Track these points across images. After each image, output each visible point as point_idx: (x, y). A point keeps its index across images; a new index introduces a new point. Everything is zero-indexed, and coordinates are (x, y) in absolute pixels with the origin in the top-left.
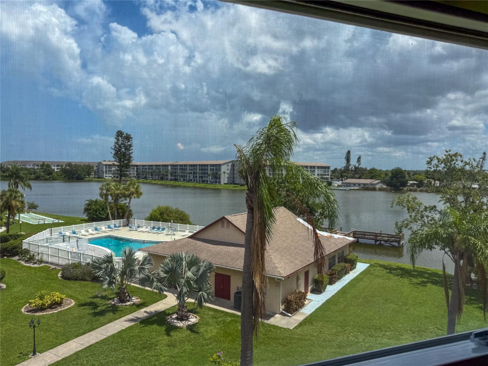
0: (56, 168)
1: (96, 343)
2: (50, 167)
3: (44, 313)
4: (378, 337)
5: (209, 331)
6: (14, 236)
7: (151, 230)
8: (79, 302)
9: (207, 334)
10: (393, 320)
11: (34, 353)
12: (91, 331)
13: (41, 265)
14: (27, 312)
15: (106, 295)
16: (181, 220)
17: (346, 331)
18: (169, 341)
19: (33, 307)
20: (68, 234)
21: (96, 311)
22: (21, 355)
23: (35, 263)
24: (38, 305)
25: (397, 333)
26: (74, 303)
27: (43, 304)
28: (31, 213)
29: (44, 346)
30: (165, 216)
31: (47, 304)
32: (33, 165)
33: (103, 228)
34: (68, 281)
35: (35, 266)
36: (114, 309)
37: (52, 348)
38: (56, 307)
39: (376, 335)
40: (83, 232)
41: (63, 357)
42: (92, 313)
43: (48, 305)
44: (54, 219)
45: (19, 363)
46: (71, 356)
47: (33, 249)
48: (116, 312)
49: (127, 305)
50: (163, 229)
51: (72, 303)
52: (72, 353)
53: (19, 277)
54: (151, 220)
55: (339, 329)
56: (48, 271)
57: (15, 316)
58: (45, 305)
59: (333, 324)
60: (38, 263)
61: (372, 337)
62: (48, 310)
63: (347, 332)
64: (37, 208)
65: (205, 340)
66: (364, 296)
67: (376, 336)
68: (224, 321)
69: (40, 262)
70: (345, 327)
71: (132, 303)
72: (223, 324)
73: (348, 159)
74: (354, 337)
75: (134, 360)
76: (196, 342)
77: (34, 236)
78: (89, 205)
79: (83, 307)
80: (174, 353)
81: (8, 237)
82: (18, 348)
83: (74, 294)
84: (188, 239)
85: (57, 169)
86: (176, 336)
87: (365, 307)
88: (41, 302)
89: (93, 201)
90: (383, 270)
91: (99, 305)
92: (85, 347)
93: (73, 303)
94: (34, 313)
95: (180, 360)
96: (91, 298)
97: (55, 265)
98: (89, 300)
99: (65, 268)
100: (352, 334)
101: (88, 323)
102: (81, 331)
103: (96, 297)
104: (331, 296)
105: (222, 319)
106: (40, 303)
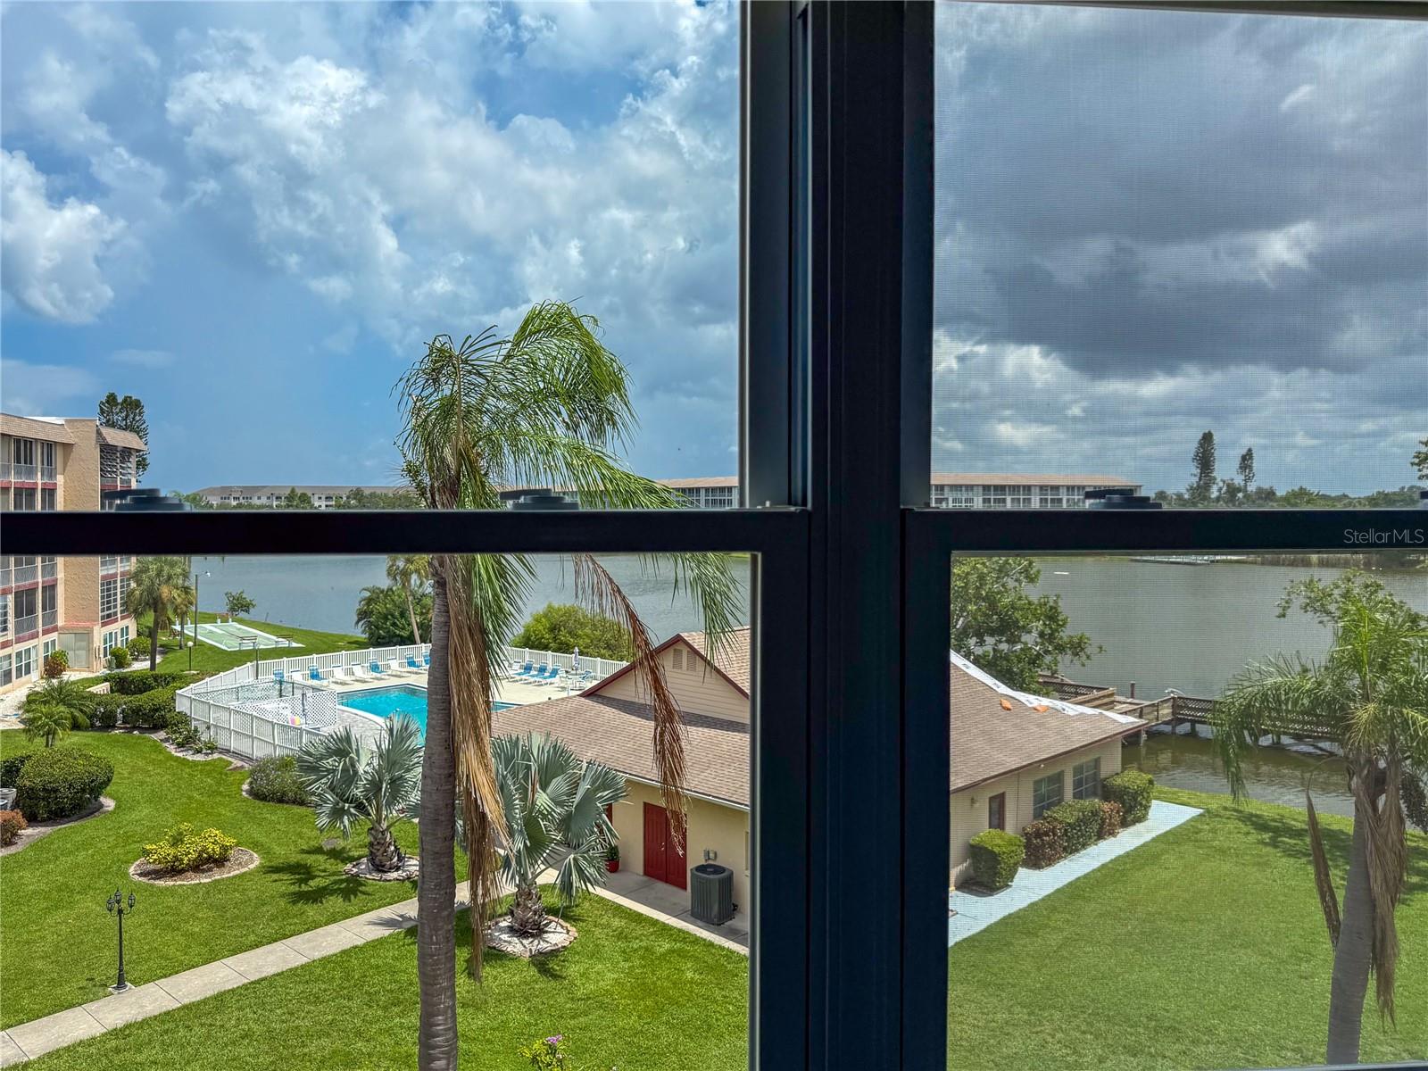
0: (323, 504)
1: (278, 975)
2: (309, 502)
3: (179, 883)
4: (1159, 1059)
5: (593, 976)
6: (166, 678)
7: (519, 674)
8: (270, 861)
9: (583, 984)
10: (1235, 1008)
11: (121, 984)
12: (275, 941)
13: (210, 758)
14: (141, 875)
15: (344, 848)
16: (608, 647)
17: (1041, 1024)
18: (468, 992)
19: (154, 862)
20: (297, 677)
21: (304, 888)
22: (90, 984)
23: (199, 751)
24: (165, 858)
25: (1239, 1053)
26: (257, 863)
27: (176, 858)
28: (231, 623)
29: (150, 969)
30: (564, 636)
31: (186, 859)
32: (269, 498)
33: (394, 665)
34: (261, 804)
35: (199, 758)
36: (351, 888)
37: (165, 976)
38: (210, 870)
39: (1153, 1050)
40: (339, 674)
41: (186, 1001)
42: (294, 893)
43: (189, 860)
44: (278, 636)
45: (80, 1005)
46: (205, 1001)
47: (197, 715)
48: (352, 897)
49: (390, 881)
50: (554, 673)
51: (252, 861)
52: (209, 994)
53: (152, 786)
54: (526, 645)
55: (1021, 1014)
56: (221, 773)
57: (110, 884)
58: (182, 860)
59: (1004, 995)
60: (204, 751)
61: (1135, 1056)
62: (189, 874)
63: (1048, 1028)
64: (252, 610)
65: (572, 999)
66: (1149, 914)
67: (1150, 1054)
68: (647, 949)
69: (209, 748)
70: (1044, 1009)
71: (404, 874)
72: (643, 958)
73: (1205, 459)
74: (1066, 1047)
75: (359, 1034)
76: (543, 1003)
77: (207, 679)
78: (369, 601)
79: (275, 876)
80: (474, 1027)
81: (151, 680)
82: (88, 966)
83: (263, 840)
84: (583, 699)
85: (326, 506)
86: (495, 978)
87: (1139, 950)
88: (172, 851)
89: (382, 592)
90: (1248, 833)
91: (317, 873)
92: (246, 981)
93: (257, 861)
94: (154, 879)
95: (484, 1051)
96: (303, 851)
97: (242, 760)
98: (295, 858)
99: (261, 768)
100: (1059, 1035)
101: (274, 918)
102: (252, 937)
103: (319, 850)
104: (1024, 904)
105: (644, 944)
106: (168, 855)
